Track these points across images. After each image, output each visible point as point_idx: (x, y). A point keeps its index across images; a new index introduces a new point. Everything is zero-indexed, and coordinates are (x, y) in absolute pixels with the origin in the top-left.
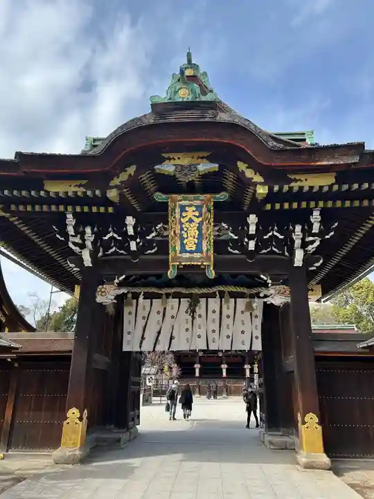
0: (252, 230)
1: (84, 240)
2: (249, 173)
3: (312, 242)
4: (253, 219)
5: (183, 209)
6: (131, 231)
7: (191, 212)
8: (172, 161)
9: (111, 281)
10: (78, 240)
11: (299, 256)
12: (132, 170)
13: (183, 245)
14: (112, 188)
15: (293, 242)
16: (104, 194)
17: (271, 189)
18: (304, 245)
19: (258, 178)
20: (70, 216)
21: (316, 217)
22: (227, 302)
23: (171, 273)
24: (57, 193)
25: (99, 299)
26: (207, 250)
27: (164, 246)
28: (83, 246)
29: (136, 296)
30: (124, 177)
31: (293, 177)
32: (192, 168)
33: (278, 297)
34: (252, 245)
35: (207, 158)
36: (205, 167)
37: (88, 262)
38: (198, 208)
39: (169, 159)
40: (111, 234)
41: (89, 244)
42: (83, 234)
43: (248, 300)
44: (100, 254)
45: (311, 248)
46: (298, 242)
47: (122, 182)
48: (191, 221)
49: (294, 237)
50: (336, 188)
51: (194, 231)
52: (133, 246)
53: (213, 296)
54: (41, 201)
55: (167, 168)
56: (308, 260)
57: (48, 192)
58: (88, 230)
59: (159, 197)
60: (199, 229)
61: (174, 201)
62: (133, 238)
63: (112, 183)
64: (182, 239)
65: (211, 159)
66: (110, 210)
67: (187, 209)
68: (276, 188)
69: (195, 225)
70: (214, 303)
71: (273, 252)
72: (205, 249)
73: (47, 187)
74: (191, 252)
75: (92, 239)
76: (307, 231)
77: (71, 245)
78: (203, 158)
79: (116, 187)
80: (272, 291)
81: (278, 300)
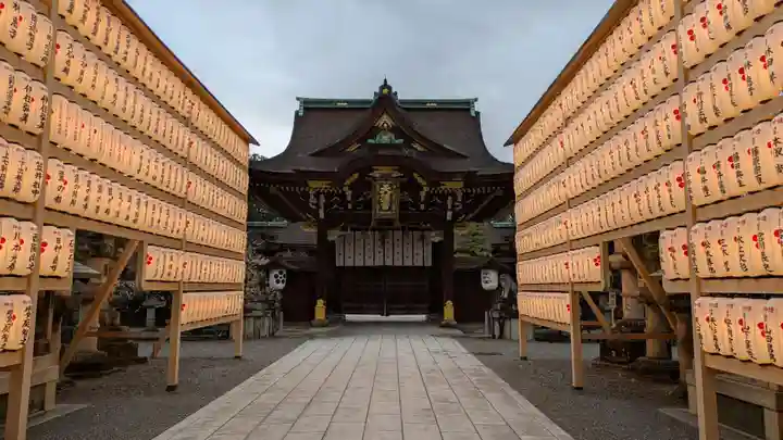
0: (422, 199)
1: (319, 203)
2: (420, 180)
3: (457, 206)
5: (381, 186)
7: (386, 188)
8: (379, 171)
9: (336, 227)
10: (314, 201)
11: (449, 214)
12: (356, 176)
13: (381, 207)
14: (345, 186)
15: (447, 205)
16: (341, 188)
18: (453, 206)
19: (424, 183)
21: (459, 193)
22: (407, 233)
25: (329, 239)
26: (396, 209)
27: (368, 205)
28: (318, 206)
30: (352, 180)
31: (442, 183)
33: (437, 237)
35: (397, 170)
36: (395, 175)
37: (322, 215)
38: (391, 186)
39: (377, 170)
40: (335, 198)
41: (322, 205)
42: (318, 199)
43: (421, 232)
44: (328, 210)
45: (457, 210)
46: (449, 206)
47: (351, 183)
48: (386, 193)
49: (448, 203)
51: (387, 197)
52: (350, 206)
53: (397, 229)
55: (376, 174)
56: (455, 216)
58: (322, 196)
60: (391, 197)
62: (350, 201)
63: (346, 184)
64: (380, 203)
67: (384, 185)
69: (388, 195)
70: (398, 233)
72: (394, 208)
73: (309, 186)
74: (385, 211)
75: (324, 201)
76: (455, 200)
77: (311, 206)
78: (395, 170)
79: (348, 185)
80: (433, 234)
81: (437, 239)
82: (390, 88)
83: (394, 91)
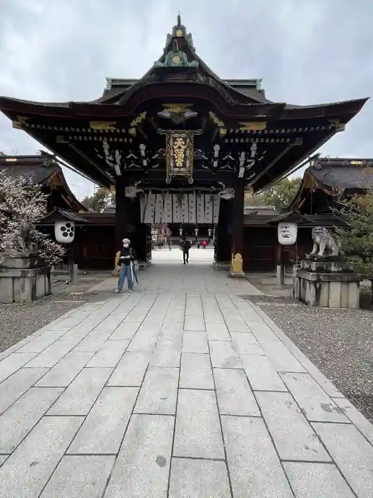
0: (216, 154)
1: (115, 159)
2: (216, 120)
3: (250, 163)
4: (217, 148)
5: (175, 139)
6: (143, 153)
7: (180, 142)
8: (169, 109)
9: (133, 184)
10: (111, 158)
11: (242, 171)
12: (143, 115)
13: (175, 163)
14: (132, 127)
15: (239, 162)
16: (127, 131)
17: (228, 132)
18: (246, 164)
19: (221, 124)
20: (105, 143)
21: (254, 148)
22: (200, 196)
23: (168, 181)
24: (98, 130)
25: (127, 195)
26: (190, 166)
27: (163, 163)
28: (114, 162)
29: (147, 192)
30: (139, 120)
31: (241, 123)
32: (181, 114)
33: (228, 195)
34: (215, 164)
35: (190, 108)
36: (189, 114)
37: (119, 172)
38: (185, 139)
39: (167, 108)
40: (131, 155)
41: (118, 161)
42: (114, 155)
43: (212, 195)
44: (125, 168)
45: (249, 166)
46: (242, 163)
47: (138, 124)
48: (179, 148)
49: (240, 160)
50: (266, 132)
51: (181, 155)
52: (145, 163)
53: (191, 192)
54: (88, 134)
55: (166, 114)
56: (247, 173)
57: (92, 130)
58: (117, 152)
59: (161, 131)
60: (185, 153)
61: (170, 134)
62: (145, 158)
63: (132, 124)
64: (174, 159)
65: (193, 109)
66: (131, 140)
67: (177, 139)
68: (232, 131)
69: (182, 150)
70: (192, 197)
71: (227, 168)
72: (188, 165)
73: (91, 127)
74: (179, 167)
75: (120, 157)
76: (248, 156)
77: (108, 162)
78: (188, 108)
79: (135, 127)
80: (224, 192)
81: (228, 197)
82: (183, 29)
83: (187, 33)
